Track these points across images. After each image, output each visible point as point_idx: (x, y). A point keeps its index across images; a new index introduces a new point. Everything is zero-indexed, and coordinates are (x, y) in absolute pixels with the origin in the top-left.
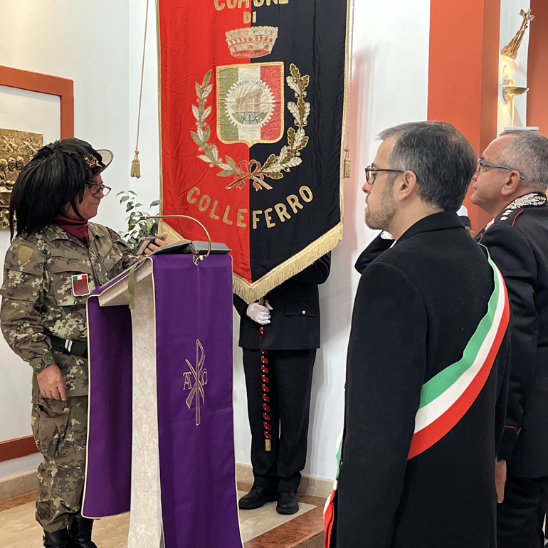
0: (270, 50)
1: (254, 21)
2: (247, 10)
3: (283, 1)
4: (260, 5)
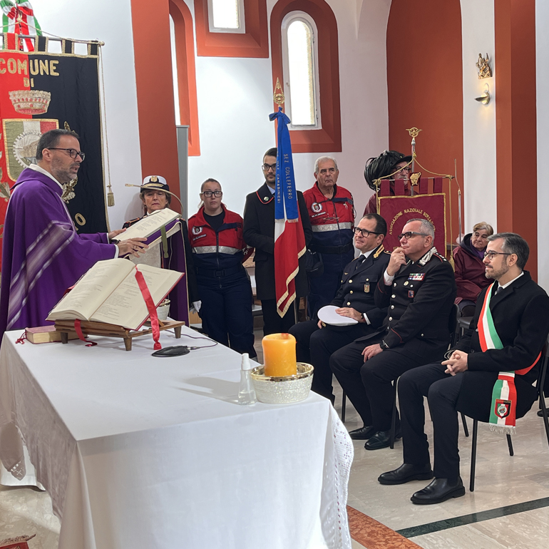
0: (46, 109)
1: (33, 86)
2: (26, 76)
3: (53, 73)
4: (36, 73)
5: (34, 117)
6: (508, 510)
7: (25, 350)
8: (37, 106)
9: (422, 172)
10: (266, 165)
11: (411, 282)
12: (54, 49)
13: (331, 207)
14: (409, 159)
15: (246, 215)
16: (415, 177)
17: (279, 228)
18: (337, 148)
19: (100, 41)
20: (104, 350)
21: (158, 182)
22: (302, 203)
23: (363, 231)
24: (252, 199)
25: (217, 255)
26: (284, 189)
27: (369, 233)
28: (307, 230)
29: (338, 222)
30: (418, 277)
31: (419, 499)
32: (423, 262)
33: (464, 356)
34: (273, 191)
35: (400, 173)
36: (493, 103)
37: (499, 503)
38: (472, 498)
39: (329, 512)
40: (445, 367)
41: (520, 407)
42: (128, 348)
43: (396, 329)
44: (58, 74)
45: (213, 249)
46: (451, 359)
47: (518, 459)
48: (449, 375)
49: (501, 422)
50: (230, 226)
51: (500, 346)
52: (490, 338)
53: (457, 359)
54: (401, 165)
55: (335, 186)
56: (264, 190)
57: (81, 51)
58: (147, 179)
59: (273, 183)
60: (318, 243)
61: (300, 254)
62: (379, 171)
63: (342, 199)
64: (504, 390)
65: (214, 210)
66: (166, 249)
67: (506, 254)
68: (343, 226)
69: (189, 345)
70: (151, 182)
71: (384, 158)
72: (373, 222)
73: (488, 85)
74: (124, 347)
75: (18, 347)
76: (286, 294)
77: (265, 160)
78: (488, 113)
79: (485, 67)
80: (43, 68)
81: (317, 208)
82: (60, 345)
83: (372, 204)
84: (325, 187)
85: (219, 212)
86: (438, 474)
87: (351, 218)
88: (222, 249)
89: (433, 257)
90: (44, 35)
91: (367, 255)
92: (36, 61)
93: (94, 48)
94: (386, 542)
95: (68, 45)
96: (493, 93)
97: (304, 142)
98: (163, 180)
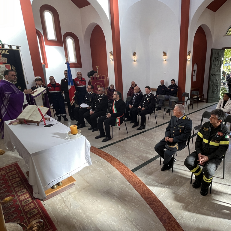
0: (6, 62)
1: (2, 56)
3: (7, 53)
4: (2, 53)
5: (3, 64)
6: (119, 141)
7: (11, 127)
8: (4, 61)
9: (100, 75)
10: (65, 74)
11: (99, 99)
12: (6, 47)
13: (81, 82)
14: (97, 72)
15: (61, 84)
16: (98, 76)
17: (69, 87)
18: (81, 67)
19: (19, 46)
20: (32, 126)
21: (39, 78)
22: (74, 81)
23: (89, 88)
24: (62, 81)
25: (55, 93)
26: (70, 79)
27: (90, 88)
28: (76, 87)
29: (82, 85)
30: (101, 99)
31: (103, 141)
32: (102, 96)
33: (110, 114)
34: (67, 79)
35: (95, 75)
36: (113, 61)
37: (118, 140)
38: (113, 140)
39: (86, 156)
40: (107, 116)
41: (121, 123)
42: (38, 125)
43: (97, 109)
44: (8, 54)
45: (54, 92)
46: (108, 115)
47: (121, 131)
48: (108, 118)
49: (118, 126)
50: (57, 86)
51: (117, 112)
52: (115, 111)
53: (109, 115)
54: (95, 73)
55: (81, 78)
56: (65, 79)
57: (14, 48)
58: (36, 77)
59: (67, 77)
60: (78, 90)
61: (75, 93)
62: (90, 74)
63: (83, 80)
64: (118, 120)
65: (53, 83)
66: (43, 96)
67: (117, 95)
68: (84, 86)
69: (53, 124)
70: (37, 78)
71: (91, 72)
72: (91, 86)
73: (112, 57)
74: (37, 124)
75: (9, 126)
76: (72, 101)
77: (64, 72)
78: (112, 63)
79: (111, 53)
80: (4, 52)
81: (78, 82)
82: (20, 125)
83: (90, 81)
84: (79, 78)
85: (54, 83)
86: (106, 136)
87: (85, 84)
88: (56, 91)
89: (104, 94)
90: (3, 44)
91: (90, 93)
92: (2, 50)
93: (18, 47)
94: (98, 152)
95: (10, 46)
96: (113, 59)
97: (73, 65)
98: (40, 78)
